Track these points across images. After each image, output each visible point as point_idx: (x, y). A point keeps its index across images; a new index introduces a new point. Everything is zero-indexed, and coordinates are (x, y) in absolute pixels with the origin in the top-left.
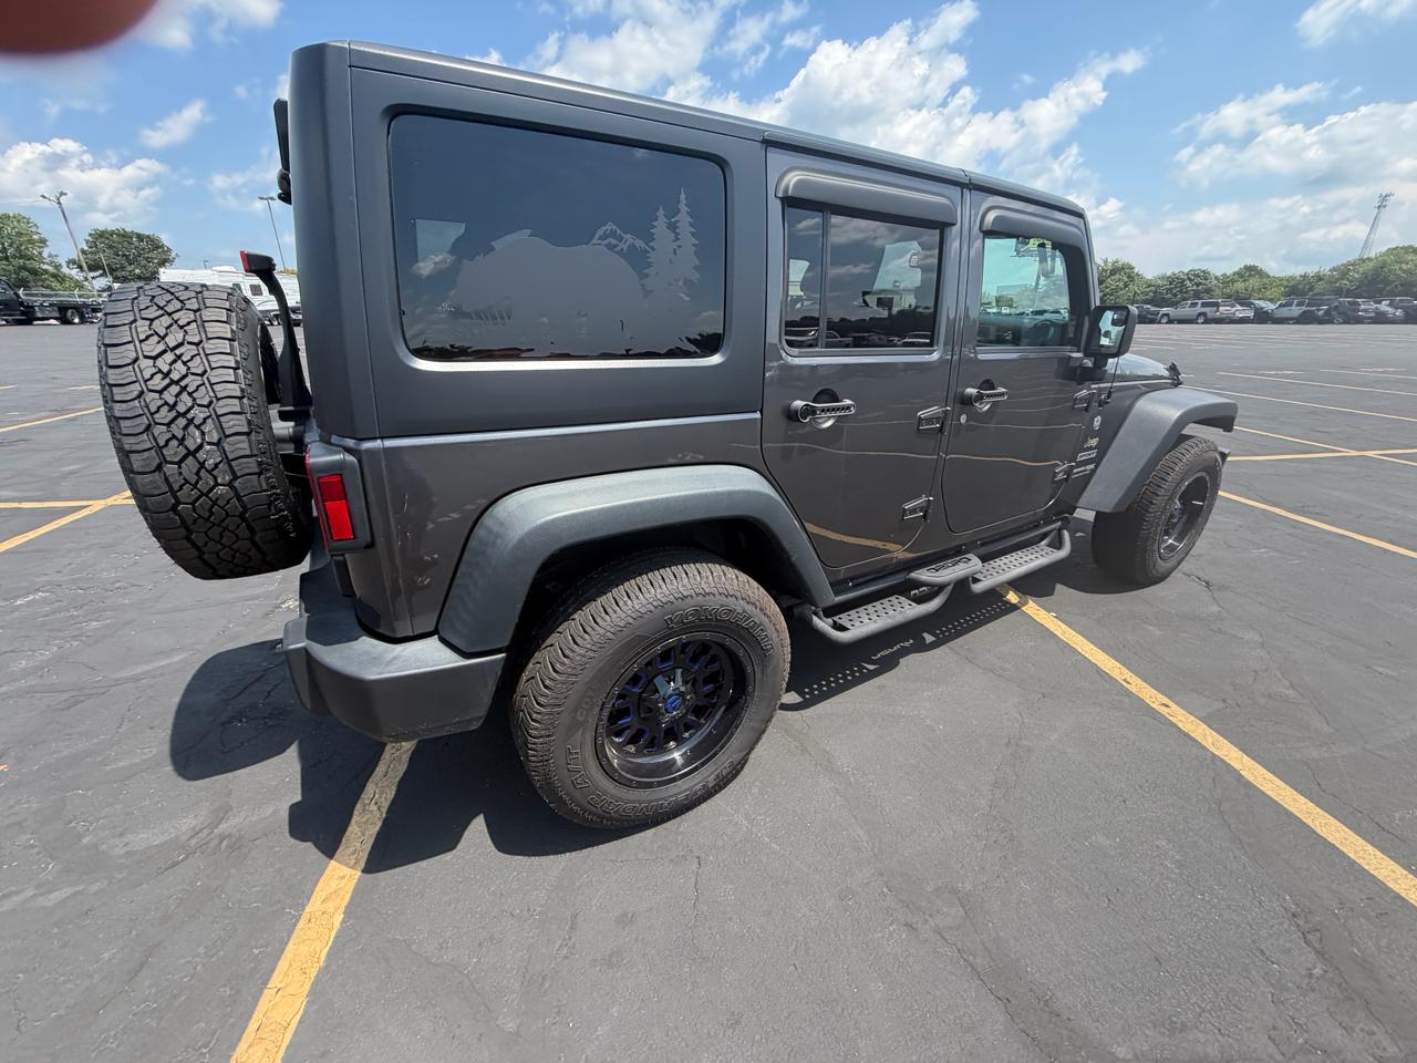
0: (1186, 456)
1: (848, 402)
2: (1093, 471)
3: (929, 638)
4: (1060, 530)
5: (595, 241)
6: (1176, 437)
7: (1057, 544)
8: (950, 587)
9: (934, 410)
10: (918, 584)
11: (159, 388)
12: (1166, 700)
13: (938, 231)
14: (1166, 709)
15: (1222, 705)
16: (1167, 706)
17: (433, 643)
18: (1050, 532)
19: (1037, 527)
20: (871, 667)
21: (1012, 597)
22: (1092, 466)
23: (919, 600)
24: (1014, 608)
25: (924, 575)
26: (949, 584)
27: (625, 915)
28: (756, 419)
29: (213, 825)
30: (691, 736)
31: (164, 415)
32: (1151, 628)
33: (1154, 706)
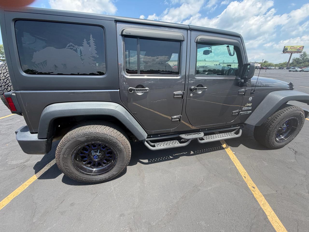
1: (147, 88)
2: (251, 113)
3: (192, 152)
4: (239, 129)
5: (67, 47)
8: (190, 141)
9: (180, 92)
12: (255, 186)
13: (180, 43)
14: (253, 189)
15: (275, 192)
16: (254, 188)
17: (37, 135)
18: (237, 129)
19: (231, 127)
20: (171, 157)
21: (224, 146)
22: (251, 112)
23: (181, 143)
24: (223, 149)
25: (183, 136)
26: (190, 139)
27: (73, 203)
28: (118, 91)
29: (24, 163)
30: (105, 166)
31: (4, 84)
32: (265, 162)
33: (249, 187)
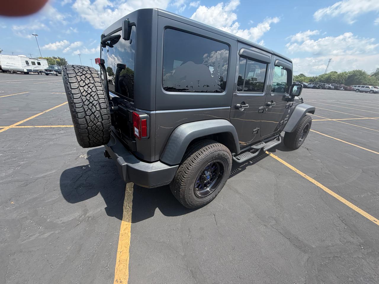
0: (306, 120)
1: (247, 105)
2: (287, 122)
3: (251, 162)
4: (279, 137)
5: (203, 63)
6: (304, 115)
7: (279, 140)
8: (260, 150)
9: (262, 107)
10: (253, 149)
11: (85, 95)
13: (266, 65)
15: (316, 176)
16: (305, 176)
17: (159, 163)
18: (277, 137)
19: (274, 136)
20: (240, 169)
21: (267, 152)
22: (287, 121)
23: (253, 153)
24: (268, 155)
25: (254, 147)
26: (259, 149)
28: (229, 108)
29: (85, 214)
30: (209, 185)
31: (87, 103)
32: (298, 159)
